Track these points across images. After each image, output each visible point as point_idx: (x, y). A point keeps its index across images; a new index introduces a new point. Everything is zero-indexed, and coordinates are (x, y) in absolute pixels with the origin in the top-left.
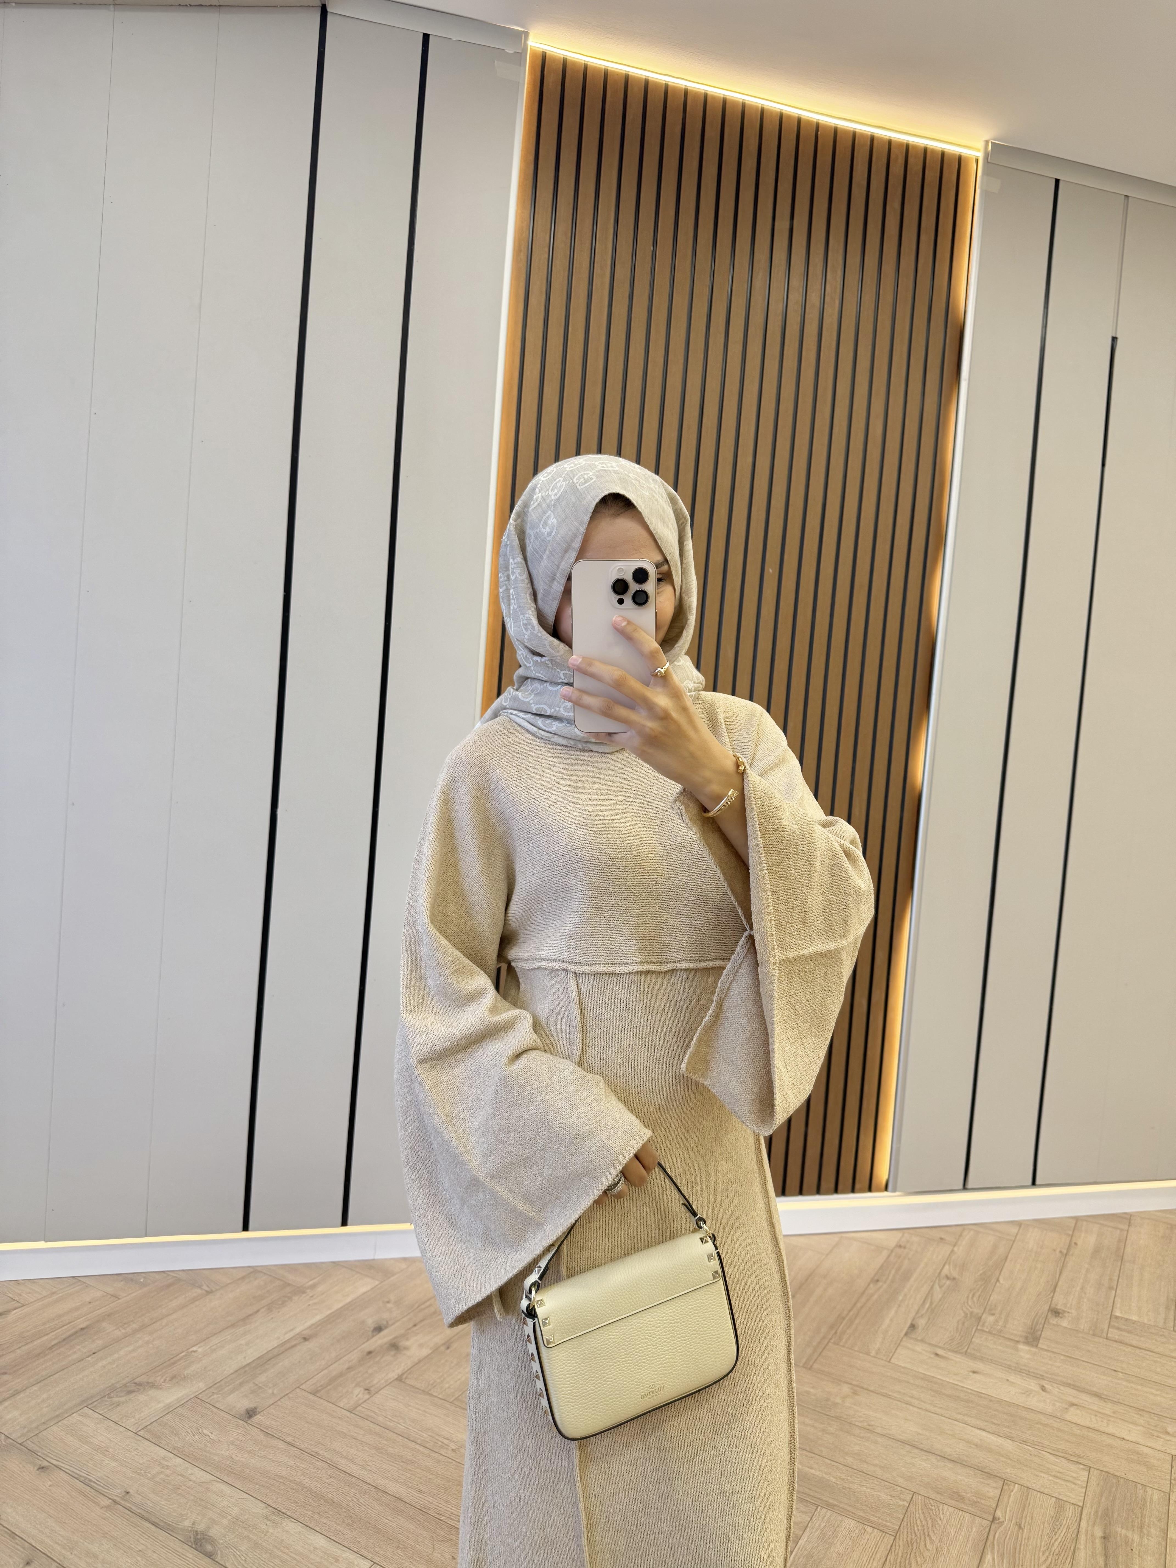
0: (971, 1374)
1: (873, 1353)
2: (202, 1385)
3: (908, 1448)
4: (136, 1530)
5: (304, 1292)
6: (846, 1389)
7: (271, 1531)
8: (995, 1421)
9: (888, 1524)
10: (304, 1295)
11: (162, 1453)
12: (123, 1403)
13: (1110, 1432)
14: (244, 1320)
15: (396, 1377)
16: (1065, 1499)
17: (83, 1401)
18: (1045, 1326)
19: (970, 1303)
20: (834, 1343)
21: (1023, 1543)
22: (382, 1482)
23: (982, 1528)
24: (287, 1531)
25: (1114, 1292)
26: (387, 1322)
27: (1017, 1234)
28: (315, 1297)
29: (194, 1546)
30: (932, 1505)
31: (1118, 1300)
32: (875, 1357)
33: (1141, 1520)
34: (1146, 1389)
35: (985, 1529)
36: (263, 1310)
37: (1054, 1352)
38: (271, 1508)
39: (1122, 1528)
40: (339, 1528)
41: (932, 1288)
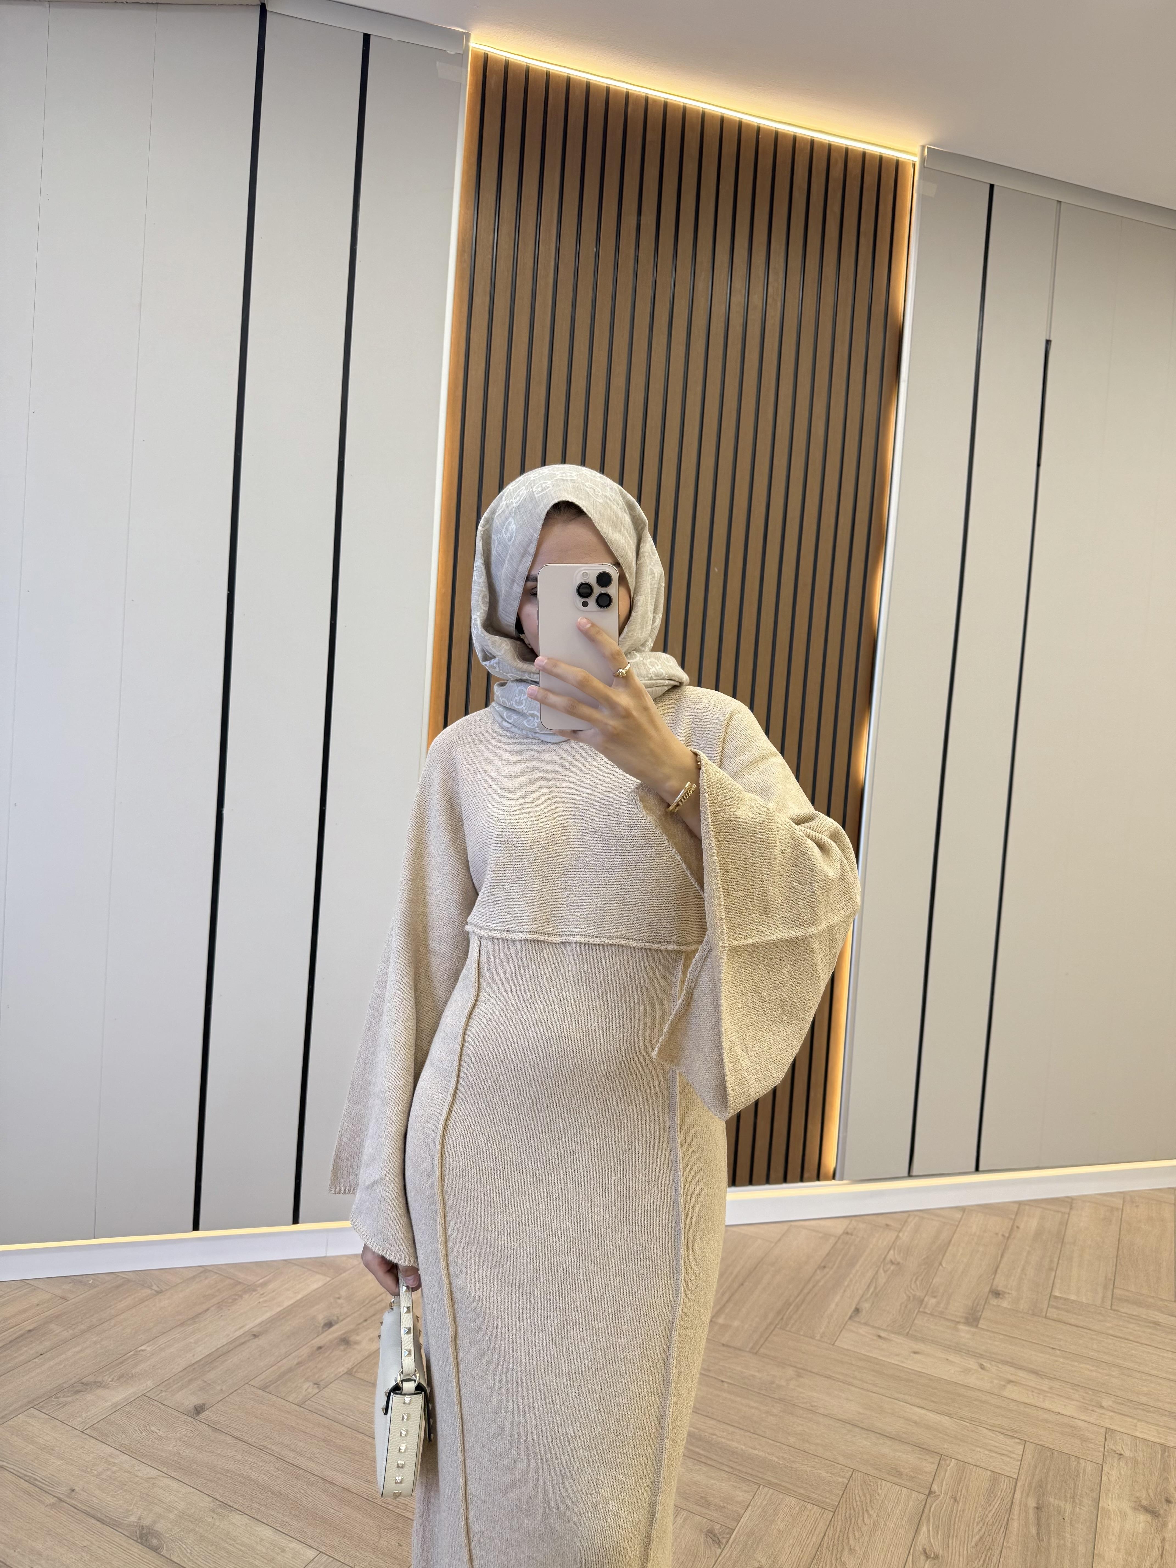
0: (912, 1354)
1: (818, 1337)
2: (150, 1384)
3: (848, 1426)
4: (81, 1526)
5: (255, 1290)
6: (791, 1372)
7: (217, 1524)
8: (935, 1400)
9: (828, 1500)
10: (254, 1293)
11: (109, 1450)
12: (70, 1403)
13: (1045, 1407)
14: (193, 1318)
15: (346, 1370)
16: (1000, 1472)
17: (29, 1402)
18: (986, 1307)
19: (913, 1286)
20: (780, 1328)
21: (958, 1515)
22: (329, 1474)
23: (918, 1502)
24: (234, 1524)
25: (1053, 1273)
26: (338, 1318)
27: (961, 1219)
28: (265, 1294)
29: (139, 1541)
30: (870, 1481)
31: (1058, 1281)
32: (819, 1341)
33: (1074, 1491)
34: (1082, 1365)
35: (921, 1502)
36: (212, 1308)
37: (993, 1332)
38: (217, 1502)
39: (1055, 1498)
40: (286, 1519)
41: (877, 1272)
